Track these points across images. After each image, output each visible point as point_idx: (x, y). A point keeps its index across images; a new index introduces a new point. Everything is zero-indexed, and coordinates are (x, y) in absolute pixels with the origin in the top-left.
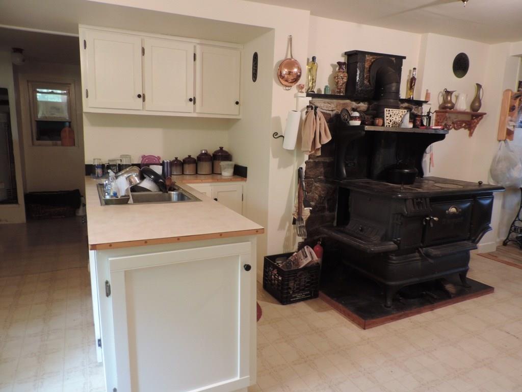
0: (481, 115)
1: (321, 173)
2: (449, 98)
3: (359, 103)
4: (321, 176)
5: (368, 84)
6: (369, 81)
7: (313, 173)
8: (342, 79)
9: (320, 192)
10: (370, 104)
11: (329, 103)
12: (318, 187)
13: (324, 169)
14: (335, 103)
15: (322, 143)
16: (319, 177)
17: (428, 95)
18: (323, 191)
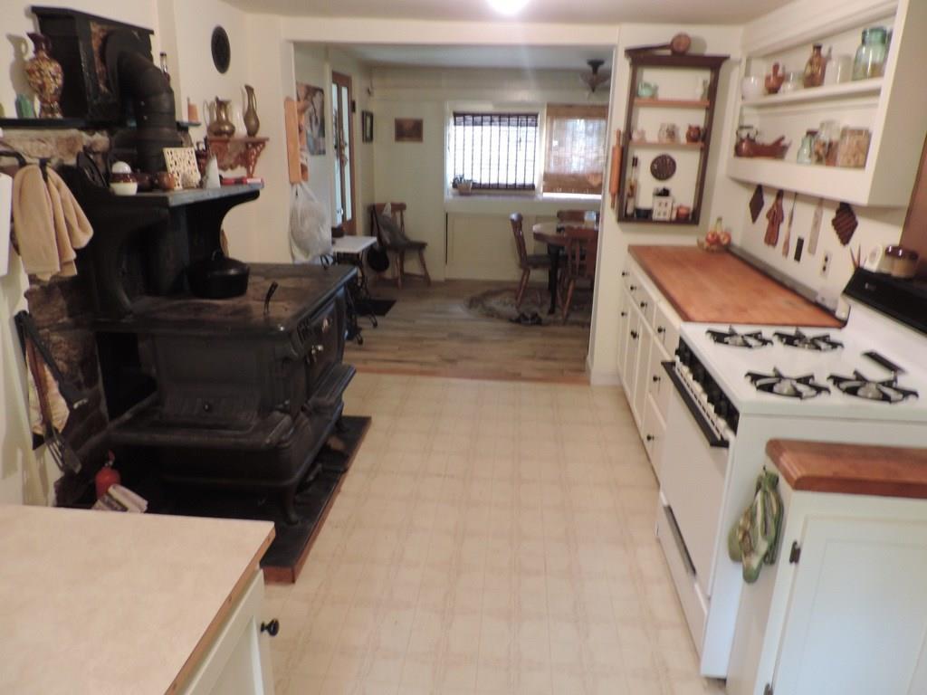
0: (262, 143)
1: (62, 310)
2: (224, 116)
3: (94, 134)
4: (62, 317)
5: (106, 90)
6: (107, 84)
7: (48, 316)
8: (54, 77)
9: (67, 353)
10: (111, 134)
11: (39, 140)
12: (61, 342)
13: (65, 298)
14: (53, 140)
15: (78, 247)
16: (61, 321)
17: (191, 109)
18: (74, 349)
